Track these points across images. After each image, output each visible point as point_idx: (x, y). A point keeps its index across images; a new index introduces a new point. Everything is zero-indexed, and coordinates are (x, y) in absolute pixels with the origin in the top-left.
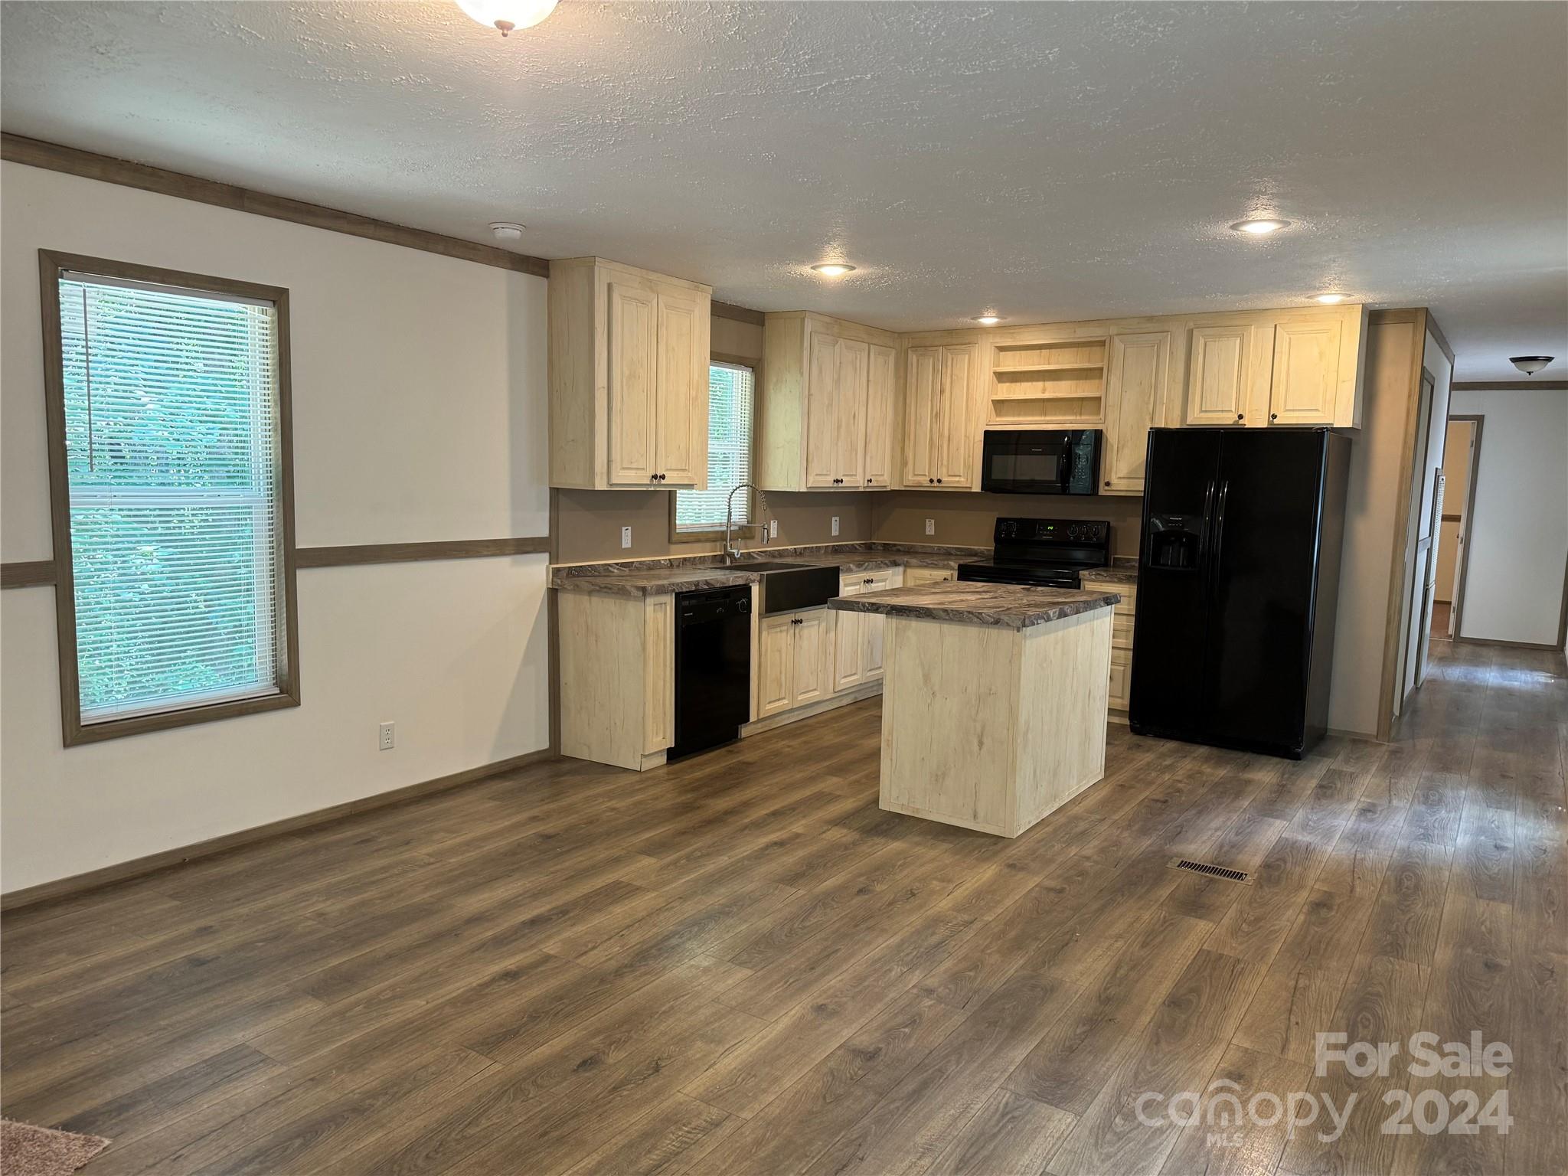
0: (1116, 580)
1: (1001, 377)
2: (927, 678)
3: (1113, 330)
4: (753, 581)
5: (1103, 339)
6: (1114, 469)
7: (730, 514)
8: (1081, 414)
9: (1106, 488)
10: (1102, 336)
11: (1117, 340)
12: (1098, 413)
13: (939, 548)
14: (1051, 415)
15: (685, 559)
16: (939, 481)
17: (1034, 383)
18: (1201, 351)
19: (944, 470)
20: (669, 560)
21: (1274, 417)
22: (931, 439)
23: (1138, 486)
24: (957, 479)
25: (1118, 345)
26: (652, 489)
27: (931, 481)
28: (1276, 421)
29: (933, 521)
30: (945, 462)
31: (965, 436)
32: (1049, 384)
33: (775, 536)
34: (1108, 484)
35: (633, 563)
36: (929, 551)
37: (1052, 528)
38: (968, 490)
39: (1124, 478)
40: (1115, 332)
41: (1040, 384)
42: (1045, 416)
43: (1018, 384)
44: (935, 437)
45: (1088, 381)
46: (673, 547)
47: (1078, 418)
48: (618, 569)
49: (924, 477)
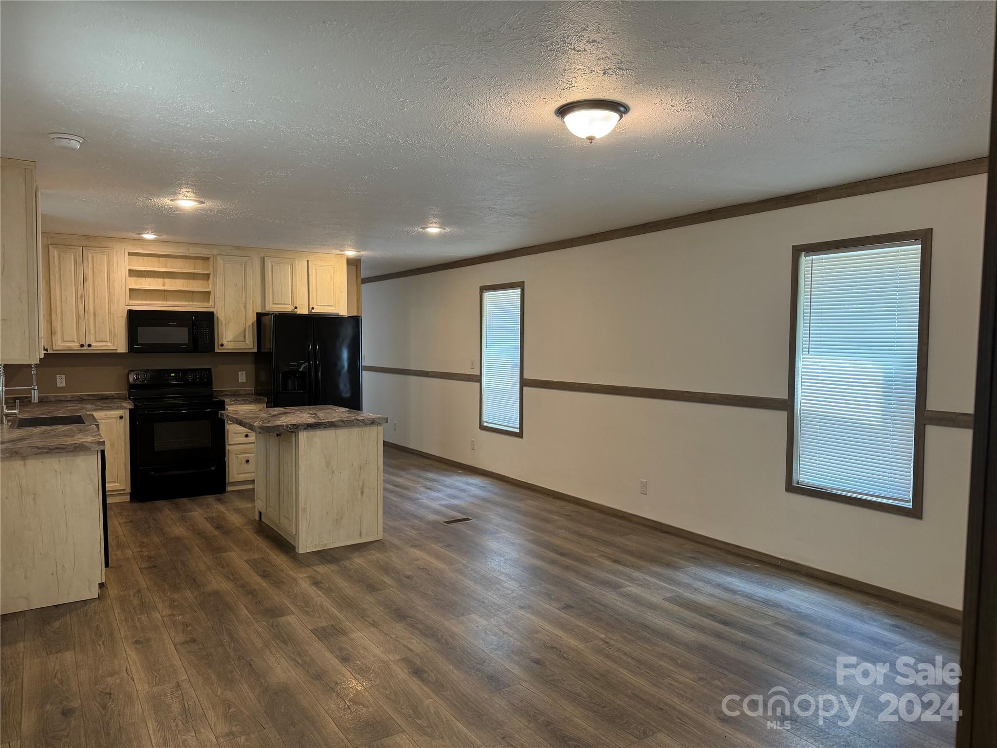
0: (248, 402)
1: (133, 273)
2: (328, 464)
3: (215, 252)
5: (209, 256)
6: (224, 336)
8: (192, 301)
9: (220, 347)
10: (208, 255)
11: (219, 258)
12: (209, 302)
13: (72, 396)
14: (171, 301)
16: (90, 346)
17: (156, 279)
18: (270, 270)
19: (92, 338)
21: (313, 308)
22: (78, 314)
23: (249, 344)
24: (105, 344)
25: (220, 261)
27: (82, 346)
28: (313, 311)
29: (64, 376)
30: (92, 332)
31: (110, 313)
32: (167, 281)
34: (222, 345)
36: (63, 399)
37: (174, 375)
38: (114, 352)
39: (230, 341)
40: (216, 253)
41: (160, 280)
42: (166, 301)
43: (144, 279)
44: (82, 313)
45: (195, 281)
47: (191, 303)
49: (73, 343)
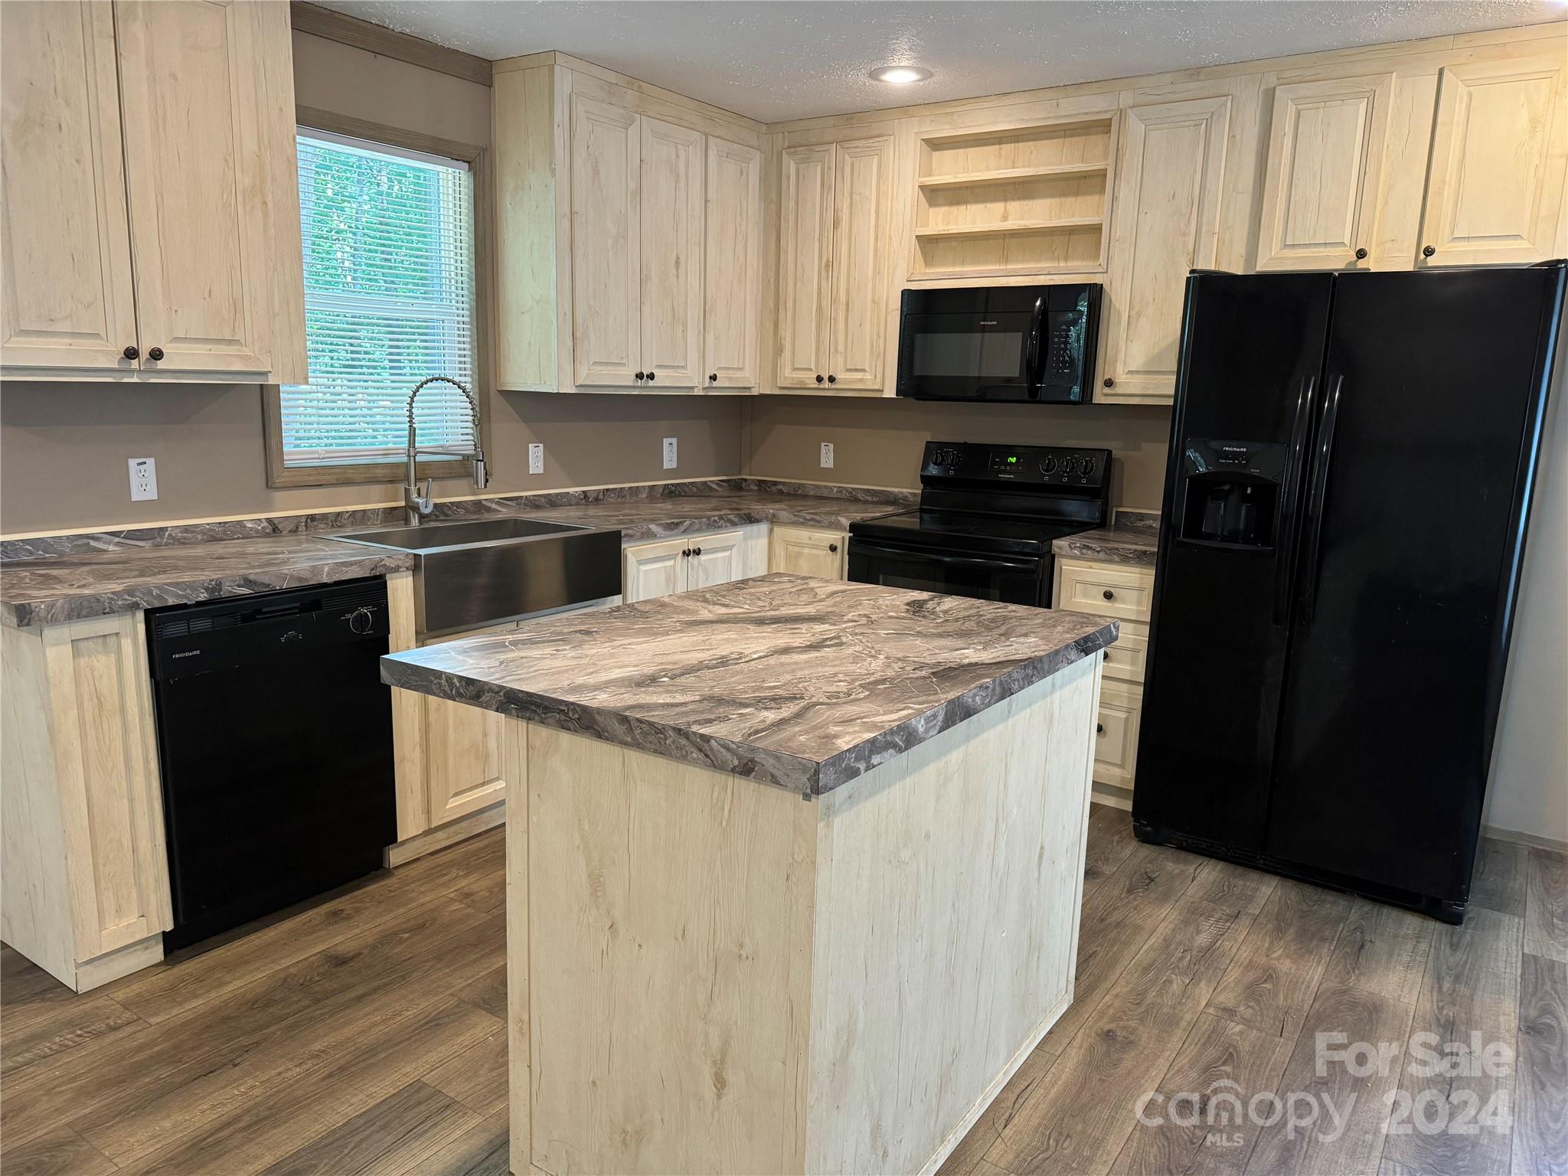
0: (1117, 559)
1: (935, 195)
2: (597, 883)
3: (1126, 98)
4: (396, 570)
5: (1107, 116)
6: (1122, 355)
7: (412, 431)
8: (1066, 259)
9: (1107, 390)
10: (1106, 112)
11: (1131, 116)
12: (1097, 256)
13: (840, 490)
14: (1017, 261)
15: (312, 518)
16: (832, 379)
17: (989, 205)
18: (1289, 129)
19: (840, 360)
20: (269, 520)
21: (1429, 252)
22: (820, 308)
23: (1163, 387)
24: (859, 375)
25: (1135, 126)
26: (135, 380)
27: (819, 379)
28: (1432, 261)
29: (831, 446)
30: (841, 348)
31: (873, 301)
32: (1014, 206)
33: (541, 471)
34: (1109, 383)
35: (163, 530)
36: (825, 493)
37: (1014, 460)
38: (878, 395)
39: (1138, 372)
40: (1130, 102)
41: (998, 207)
42: (1007, 262)
43: (963, 207)
44: (826, 303)
45: (1080, 199)
46: (279, 496)
47: (1062, 264)
48: (118, 544)
49: (808, 373)
